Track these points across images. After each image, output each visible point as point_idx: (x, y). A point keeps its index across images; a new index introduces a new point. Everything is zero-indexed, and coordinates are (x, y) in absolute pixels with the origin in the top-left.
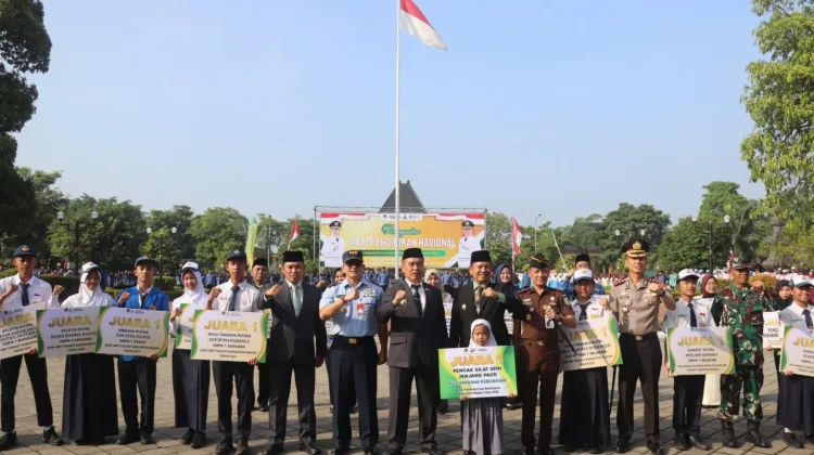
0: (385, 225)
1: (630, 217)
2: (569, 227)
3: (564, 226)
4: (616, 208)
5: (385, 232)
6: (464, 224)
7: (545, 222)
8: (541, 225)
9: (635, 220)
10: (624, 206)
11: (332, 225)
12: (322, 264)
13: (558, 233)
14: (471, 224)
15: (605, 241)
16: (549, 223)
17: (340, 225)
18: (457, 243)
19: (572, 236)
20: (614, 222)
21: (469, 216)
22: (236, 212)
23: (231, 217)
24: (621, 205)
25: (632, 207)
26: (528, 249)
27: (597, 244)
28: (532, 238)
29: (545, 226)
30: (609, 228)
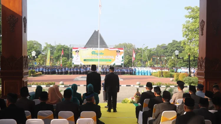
0: (93, 52)
1: (176, 45)
2: (154, 48)
3: (153, 48)
4: (171, 42)
5: (93, 54)
6: (117, 51)
7: (146, 47)
8: (144, 48)
9: (177, 46)
10: (174, 41)
11: (76, 51)
12: (73, 63)
13: (150, 51)
14: (119, 51)
15: (167, 53)
16: (147, 47)
17: (79, 51)
18: (115, 57)
19: (155, 52)
20: (170, 47)
21: (118, 49)
22: (37, 42)
23: (35, 44)
24: (173, 41)
25: (177, 42)
26: (140, 56)
27: (164, 54)
28: (142, 52)
29: (146, 48)
30: (168, 49)
